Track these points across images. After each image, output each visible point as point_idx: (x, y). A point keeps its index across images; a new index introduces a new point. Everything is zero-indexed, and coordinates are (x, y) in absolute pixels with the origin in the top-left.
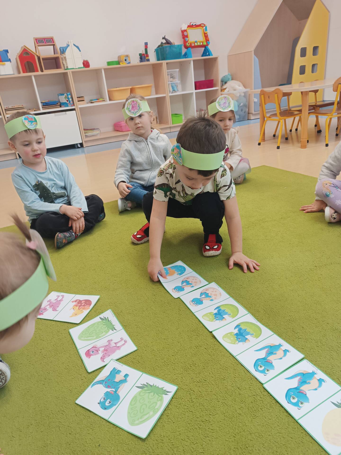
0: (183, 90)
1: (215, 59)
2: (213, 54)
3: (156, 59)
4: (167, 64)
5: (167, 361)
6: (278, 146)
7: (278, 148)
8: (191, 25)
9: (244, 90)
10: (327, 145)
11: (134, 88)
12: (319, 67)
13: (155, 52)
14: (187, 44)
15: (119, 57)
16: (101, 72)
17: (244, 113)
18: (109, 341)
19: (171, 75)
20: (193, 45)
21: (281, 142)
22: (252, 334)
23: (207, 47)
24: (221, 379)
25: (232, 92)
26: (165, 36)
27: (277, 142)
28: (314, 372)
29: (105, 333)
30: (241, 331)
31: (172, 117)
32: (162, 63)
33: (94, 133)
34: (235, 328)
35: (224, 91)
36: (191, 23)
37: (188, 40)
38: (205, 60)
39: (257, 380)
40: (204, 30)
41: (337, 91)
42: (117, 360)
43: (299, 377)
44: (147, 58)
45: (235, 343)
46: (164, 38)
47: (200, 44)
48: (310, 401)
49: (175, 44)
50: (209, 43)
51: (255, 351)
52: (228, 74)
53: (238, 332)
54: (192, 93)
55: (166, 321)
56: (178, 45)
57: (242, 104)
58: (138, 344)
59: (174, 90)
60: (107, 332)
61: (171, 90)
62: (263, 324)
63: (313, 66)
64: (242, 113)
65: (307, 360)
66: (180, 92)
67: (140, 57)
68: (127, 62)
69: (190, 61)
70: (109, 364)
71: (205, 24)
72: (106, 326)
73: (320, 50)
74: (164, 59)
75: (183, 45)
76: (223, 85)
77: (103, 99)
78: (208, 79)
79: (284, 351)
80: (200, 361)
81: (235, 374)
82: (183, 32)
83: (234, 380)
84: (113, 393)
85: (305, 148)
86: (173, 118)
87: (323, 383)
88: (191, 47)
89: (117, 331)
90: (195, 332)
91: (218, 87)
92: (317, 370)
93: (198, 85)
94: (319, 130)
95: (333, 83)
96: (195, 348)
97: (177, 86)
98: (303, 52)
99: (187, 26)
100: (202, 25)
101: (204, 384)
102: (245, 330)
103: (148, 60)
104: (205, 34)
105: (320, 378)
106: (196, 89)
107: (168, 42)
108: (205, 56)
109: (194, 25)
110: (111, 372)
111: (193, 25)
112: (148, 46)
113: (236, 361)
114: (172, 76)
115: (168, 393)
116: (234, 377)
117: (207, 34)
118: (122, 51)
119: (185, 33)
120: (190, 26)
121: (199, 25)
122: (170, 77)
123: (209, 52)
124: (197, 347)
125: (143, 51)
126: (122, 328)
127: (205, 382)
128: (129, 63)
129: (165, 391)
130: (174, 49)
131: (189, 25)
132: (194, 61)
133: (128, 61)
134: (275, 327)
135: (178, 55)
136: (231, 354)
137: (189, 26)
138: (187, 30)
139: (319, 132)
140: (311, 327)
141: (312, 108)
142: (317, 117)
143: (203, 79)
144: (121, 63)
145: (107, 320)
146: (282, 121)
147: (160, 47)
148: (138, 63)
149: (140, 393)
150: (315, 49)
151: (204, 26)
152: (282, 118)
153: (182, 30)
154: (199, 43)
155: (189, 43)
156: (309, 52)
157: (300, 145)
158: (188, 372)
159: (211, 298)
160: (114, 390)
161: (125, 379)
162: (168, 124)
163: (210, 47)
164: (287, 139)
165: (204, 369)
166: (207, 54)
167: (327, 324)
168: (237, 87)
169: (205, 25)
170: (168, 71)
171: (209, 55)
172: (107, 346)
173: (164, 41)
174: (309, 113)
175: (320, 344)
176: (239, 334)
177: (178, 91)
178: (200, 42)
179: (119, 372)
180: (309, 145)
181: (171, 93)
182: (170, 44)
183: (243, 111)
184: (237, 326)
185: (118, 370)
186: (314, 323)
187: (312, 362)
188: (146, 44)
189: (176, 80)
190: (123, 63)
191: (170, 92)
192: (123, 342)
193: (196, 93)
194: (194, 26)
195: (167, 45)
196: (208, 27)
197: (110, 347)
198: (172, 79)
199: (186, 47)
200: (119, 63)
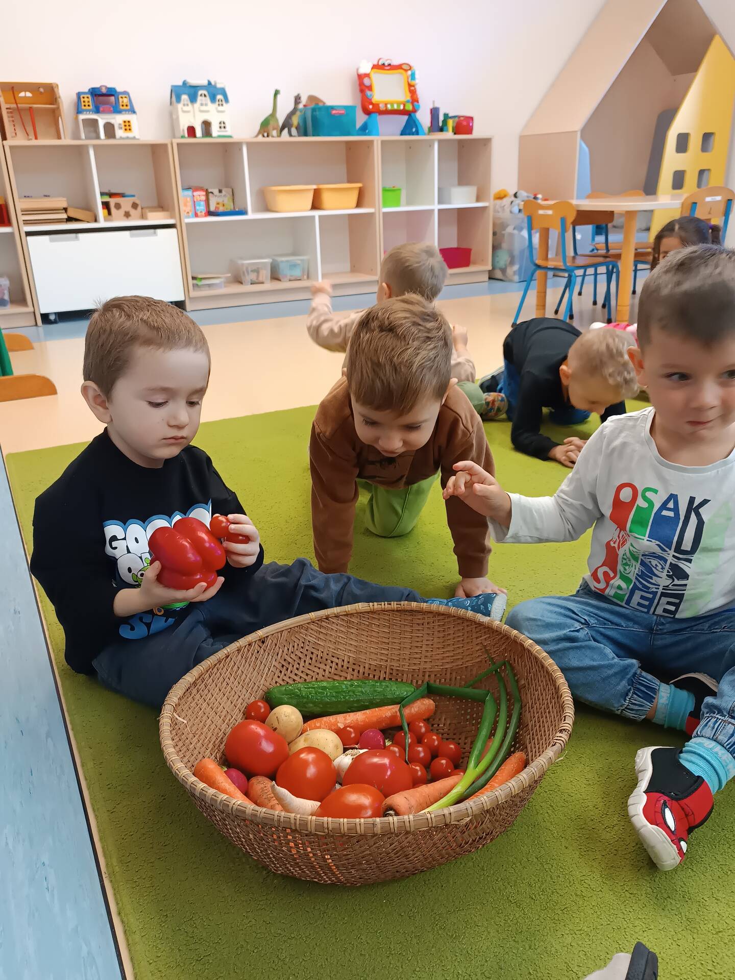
8: (380, 64)
14: (369, 105)
20: (382, 108)
23: (413, 114)
36: (380, 60)
37: (373, 96)
40: (408, 78)
47: (398, 108)
50: (419, 105)
71: (412, 65)
88: (378, 111)
99: (371, 66)
100: (405, 67)
104: (410, 85)
108: (409, 135)
109: (386, 64)
111: (384, 64)
117: (413, 86)
119: (366, 82)
120: (379, 67)
121: (399, 67)
123: (416, 126)
131: (376, 63)
137: (375, 67)
138: (371, 75)
153: (359, 73)
154: (396, 105)
155: (374, 103)
156: (695, 143)
163: (419, 116)
166: (414, 130)
169: (410, 68)
171: (417, 133)
178: (399, 104)
194: (387, 66)
196: (417, 72)
199: (367, 112)
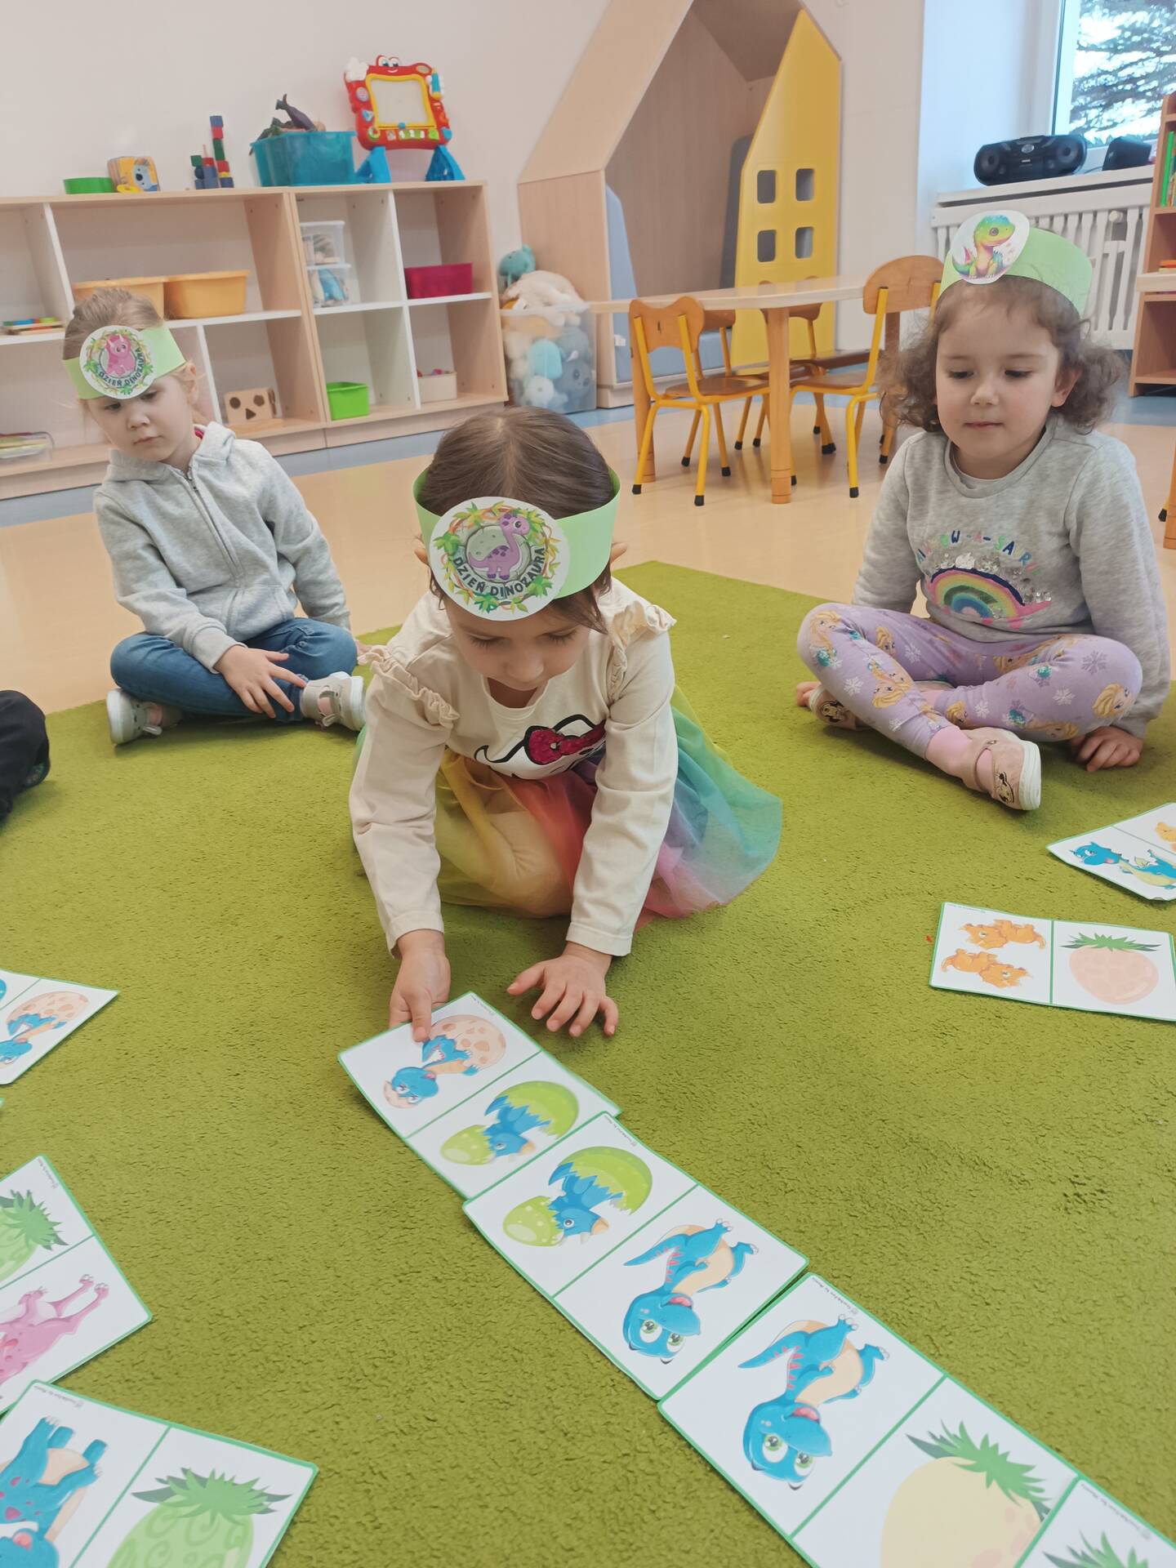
0: (366, 296)
1: (474, 192)
2: (464, 174)
3: (259, 182)
4: (300, 199)
5: (277, 1354)
6: (697, 497)
7: (699, 501)
8: (380, 64)
9: (581, 305)
10: (854, 493)
11: (178, 283)
12: (817, 239)
13: (254, 155)
14: (370, 132)
15: (113, 165)
16: (43, 216)
17: (585, 384)
18: (29, 1299)
19: (317, 239)
20: (392, 137)
21: (708, 484)
22: (615, 1193)
23: (441, 147)
24: (496, 1403)
25: (538, 309)
26: (285, 97)
27: (695, 484)
28: (844, 1321)
29: (12, 1263)
30: (577, 1190)
31: (329, 393)
32: (280, 196)
33: (24, 448)
34: (553, 1179)
35: (510, 307)
36: (380, 60)
37: (373, 118)
38: (438, 194)
39: (637, 1386)
40: (428, 88)
41: (875, 312)
42: (56, 1383)
43: (791, 1352)
44: (223, 175)
45: (551, 1240)
46: (282, 105)
47: (417, 138)
48: (834, 1445)
49: (328, 130)
50: (450, 133)
51: (626, 1264)
52: (524, 250)
53: (563, 1194)
54: (399, 310)
55: (279, 1180)
56: (338, 134)
57: (574, 355)
58: (158, 1294)
59: (331, 297)
60: (21, 1259)
61: (321, 295)
62: (657, 1150)
63: (801, 233)
64: (578, 386)
65: (819, 1274)
66: (353, 303)
67: (194, 168)
68: (145, 186)
69: (386, 192)
70: (18, 1405)
71: (432, 66)
72: (18, 1231)
73: (817, 181)
74: (286, 181)
75: (356, 133)
76: (506, 285)
77: (58, 319)
78: (452, 262)
79: (733, 1249)
80: (413, 1336)
81: (553, 1375)
82: (353, 87)
83: (547, 1402)
84: (28, 1539)
85: (787, 502)
86: (333, 396)
87: (877, 1361)
88: (384, 142)
89: (66, 1248)
90: (394, 1214)
91: (491, 290)
92: (855, 1313)
93: (419, 283)
94: (826, 444)
95: (863, 283)
96: (394, 1281)
97: (342, 282)
98: (767, 187)
99: (368, 67)
100: (421, 69)
101: (428, 1438)
102: (592, 1182)
103: (228, 183)
104: (432, 100)
105: (867, 1346)
106: (410, 296)
107: (298, 121)
108: (440, 180)
109: (391, 65)
110: (27, 1441)
111: (386, 65)
112: (225, 129)
113: (555, 1315)
114: (321, 244)
115: (273, 1505)
116: (548, 1388)
117: (438, 101)
118: (125, 144)
119: (361, 94)
120: (377, 70)
121: (410, 70)
122: (312, 248)
123: (449, 166)
124: (402, 1278)
125: (204, 146)
126: (91, 1234)
127: (430, 1428)
128: (155, 188)
129: (262, 1494)
130: (323, 149)
131: (374, 64)
132: (398, 194)
133: (148, 180)
134: (701, 1156)
135: (340, 171)
136: (535, 1290)
137: (373, 70)
138: (368, 84)
139: (829, 449)
140: (826, 1142)
141: (802, 368)
142: (819, 399)
143: (434, 260)
144: (119, 188)
145: (26, 1204)
146: (708, 411)
147: (270, 136)
148: (188, 189)
149: (151, 1520)
150: (804, 177)
151: (429, 74)
152: (708, 398)
153: (349, 81)
154: (412, 132)
155: (378, 129)
156: (786, 185)
157: (769, 492)
158: (361, 1391)
159: (467, 1063)
160: (33, 1526)
161: (86, 1464)
162: (318, 420)
163: (452, 149)
164: (726, 472)
165: (428, 1369)
166: (446, 173)
167: (883, 1125)
168: (554, 293)
169: (430, 69)
170: (305, 224)
171: (451, 177)
172: (17, 1320)
173: (284, 117)
174: (792, 386)
175: (859, 1205)
176: (566, 1200)
177: (346, 298)
178: (417, 129)
179: (64, 1434)
180: (799, 492)
181: (320, 305)
182: (306, 128)
183: (581, 379)
184: (562, 1168)
185: (61, 1429)
186: (836, 1124)
187: (836, 1281)
188: (217, 123)
189: (337, 259)
190: (127, 189)
191: (316, 302)
192: (90, 1295)
193: (412, 309)
194: (391, 69)
195: (294, 131)
196: (441, 78)
197: (32, 1325)
198: (320, 257)
199: (368, 144)
200: (112, 185)
